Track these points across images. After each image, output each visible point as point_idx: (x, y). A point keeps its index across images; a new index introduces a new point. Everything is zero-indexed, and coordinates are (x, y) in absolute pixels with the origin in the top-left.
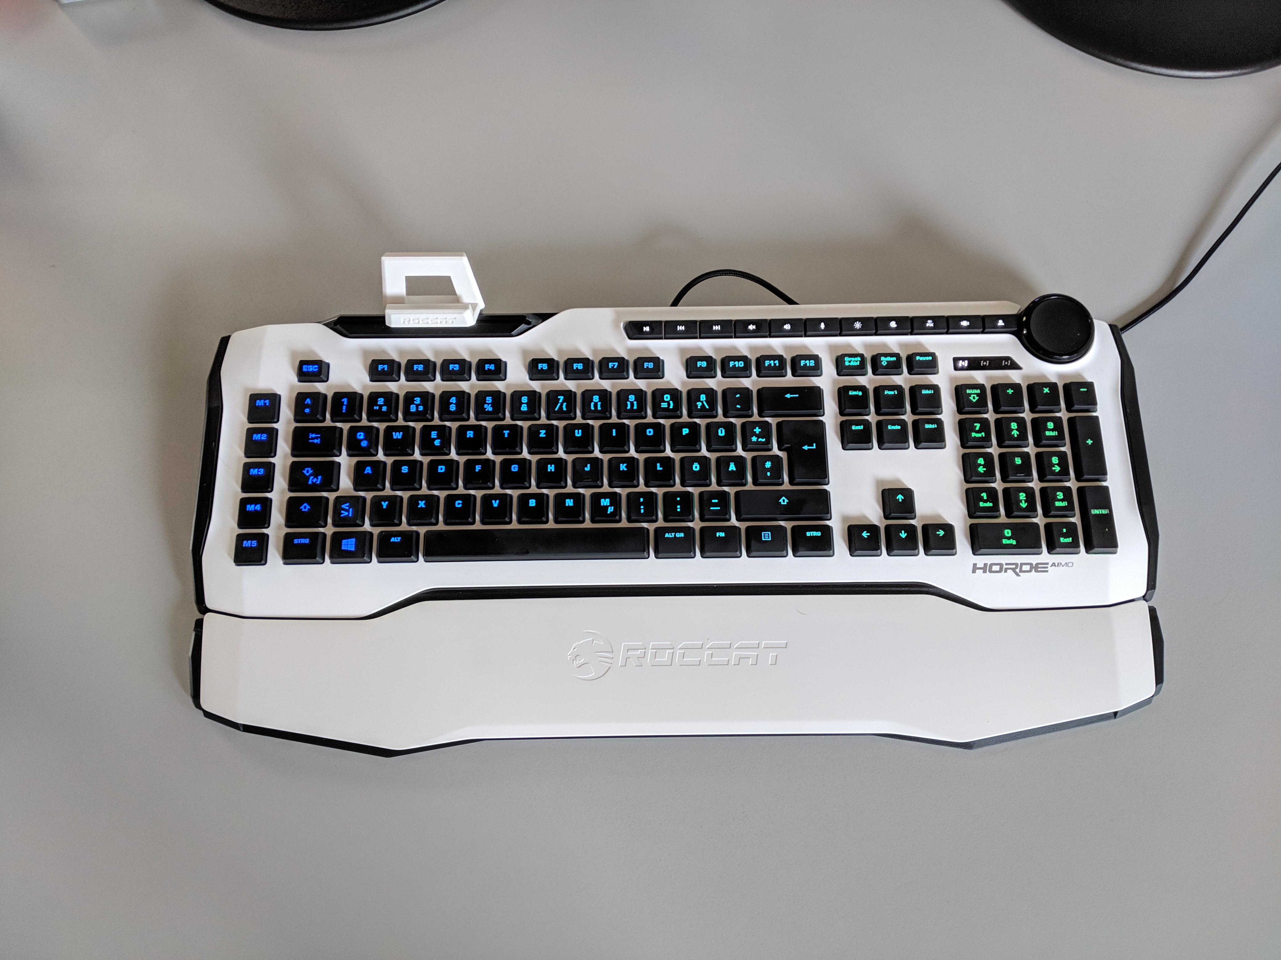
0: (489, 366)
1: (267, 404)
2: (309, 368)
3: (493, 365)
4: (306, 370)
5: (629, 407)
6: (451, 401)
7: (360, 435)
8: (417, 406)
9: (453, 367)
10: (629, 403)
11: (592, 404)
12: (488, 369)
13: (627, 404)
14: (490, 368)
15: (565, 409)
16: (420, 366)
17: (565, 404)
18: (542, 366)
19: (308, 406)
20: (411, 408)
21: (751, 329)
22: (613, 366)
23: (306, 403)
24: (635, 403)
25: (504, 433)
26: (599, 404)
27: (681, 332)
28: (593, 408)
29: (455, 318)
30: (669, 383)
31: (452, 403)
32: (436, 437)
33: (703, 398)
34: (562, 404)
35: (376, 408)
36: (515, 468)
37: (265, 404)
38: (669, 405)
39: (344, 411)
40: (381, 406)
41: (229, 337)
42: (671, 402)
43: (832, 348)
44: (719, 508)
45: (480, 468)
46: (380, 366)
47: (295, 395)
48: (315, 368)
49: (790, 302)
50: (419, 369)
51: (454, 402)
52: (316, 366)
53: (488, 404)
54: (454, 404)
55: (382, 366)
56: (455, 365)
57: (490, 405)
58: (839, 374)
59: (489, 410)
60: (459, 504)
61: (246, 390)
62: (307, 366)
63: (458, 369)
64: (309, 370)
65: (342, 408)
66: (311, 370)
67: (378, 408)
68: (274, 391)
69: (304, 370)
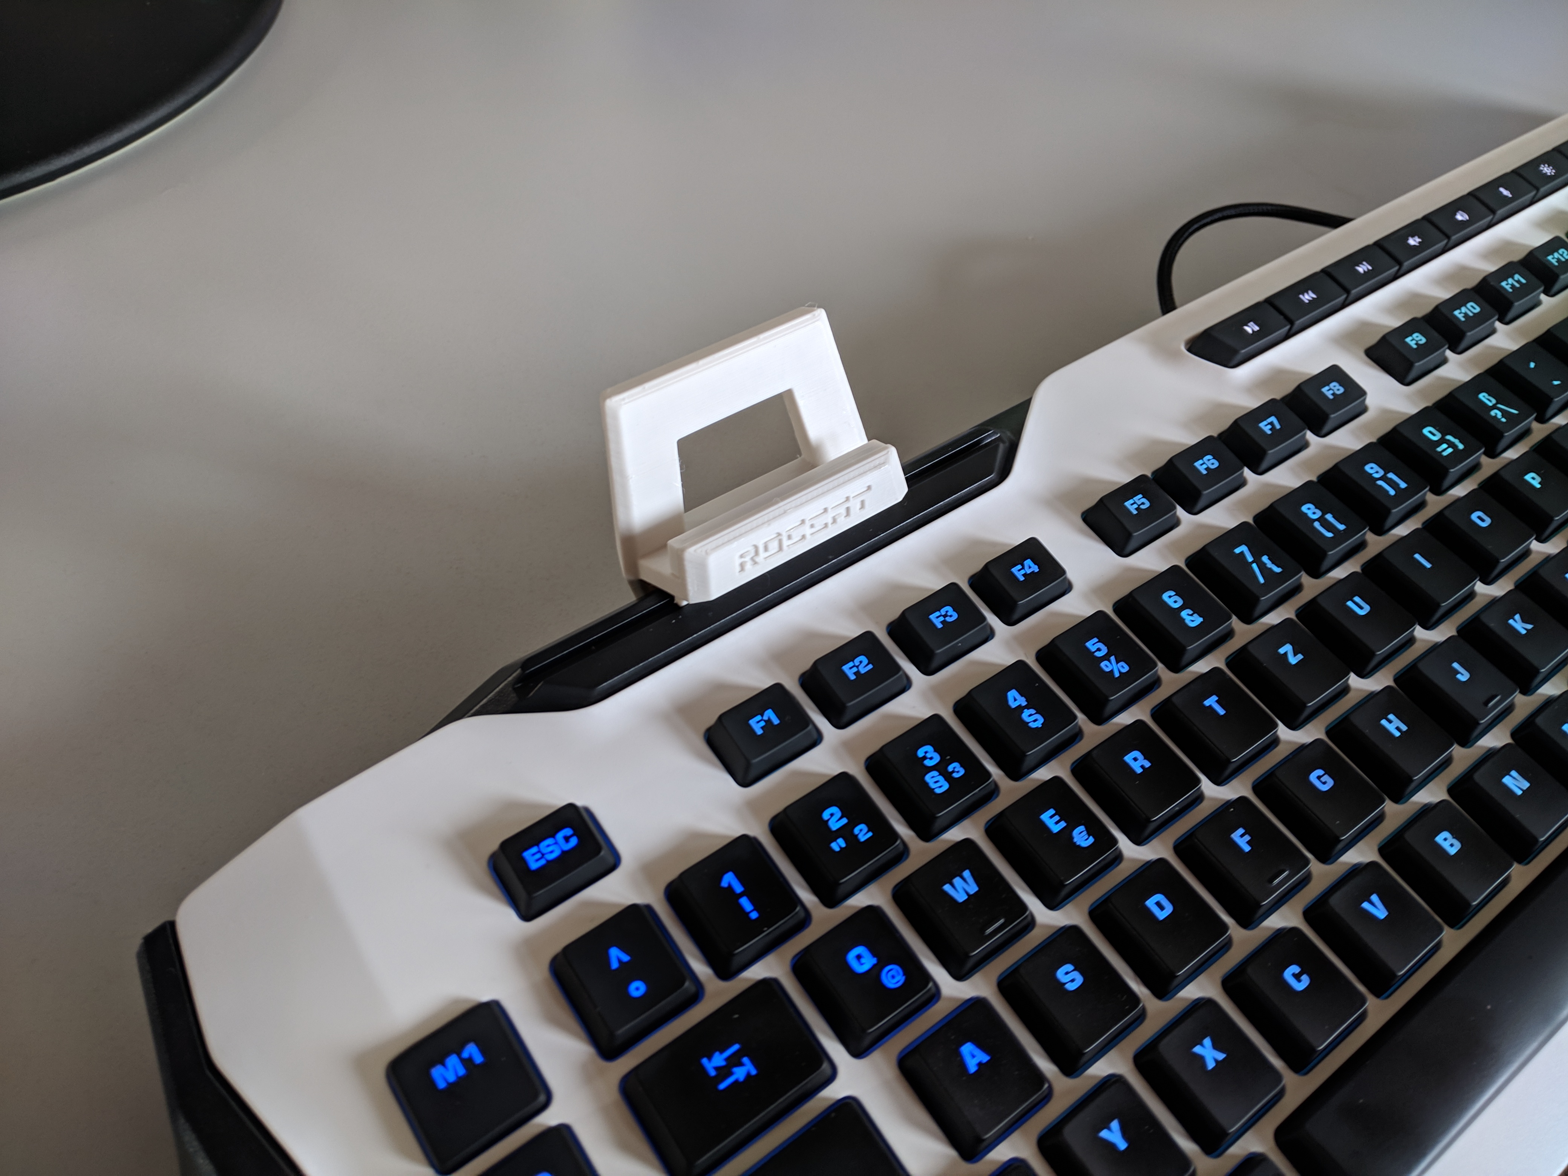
0: (1023, 568)
1: (470, 1062)
2: (544, 851)
3: (1028, 562)
5: (1392, 492)
6: (1013, 705)
7: (859, 957)
8: (941, 768)
9: (942, 619)
10: (1380, 483)
11: (1317, 525)
12: (1024, 575)
13: (1380, 486)
14: (1029, 571)
15: (1277, 570)
16: (857, 661)
17: (1265, 559)
18: (1135, 503)
19: (627, 973)
20: (933, 786)
21: (1417, 244)
22: (1269, 427)
26: (1329, 517)
27: (1315, 303)
30: (1386, 412)
31: (1020, 709)
32: (1063, 824)
33: (1487, 401)
38: (1451, 445)
40: (846, 832)
41: (171, 925)
42: (1450, 438)
45: (1247, 838)
48: (567, 839)
50: (863, 671)
51: (1022, 702)
52: (568, 832)
54: (1027, 707)
55: (759, 718)
56: (943, 611)
57: (1113, 658)
59: (1124, 671)
60: (1297, 977)
62: (534, 850)
63: (955, 616)
65: (741, 908)
67: (841, 842)
68: (466, 1001)
69: (534, 866)
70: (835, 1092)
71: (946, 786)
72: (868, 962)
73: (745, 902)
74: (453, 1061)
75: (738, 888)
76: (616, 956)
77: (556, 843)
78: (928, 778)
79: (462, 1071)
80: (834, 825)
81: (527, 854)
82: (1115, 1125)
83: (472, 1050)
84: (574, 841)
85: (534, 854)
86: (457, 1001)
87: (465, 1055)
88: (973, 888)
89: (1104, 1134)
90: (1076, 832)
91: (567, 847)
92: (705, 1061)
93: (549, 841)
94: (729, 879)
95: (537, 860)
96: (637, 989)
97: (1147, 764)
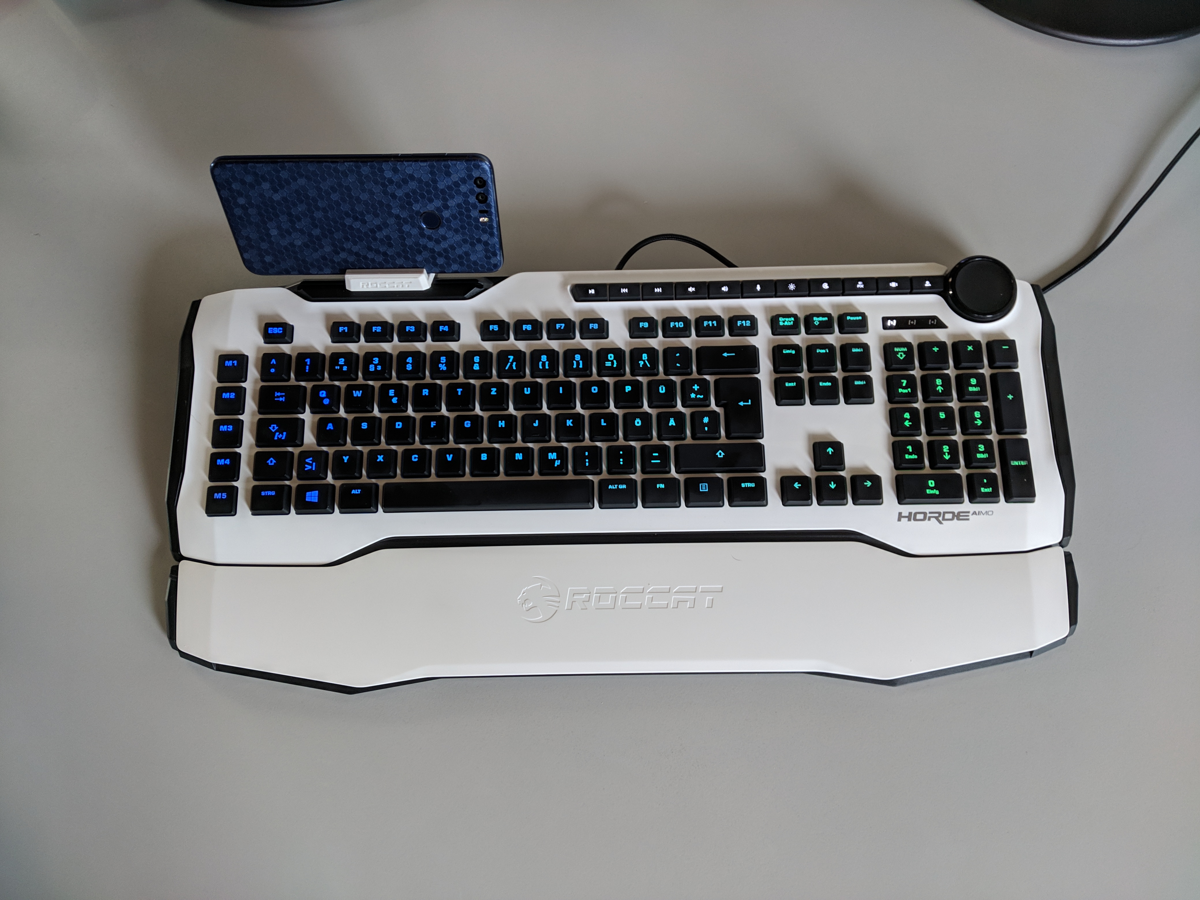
0: (443, 328)
1: (235, 365)
2: (274, 330)
3: (447, 327)
4: (272, 332)
5: (575, 366)
6: (407, 361)
7: (323, 393)
8: (376, 365)
9: (409, 329)
10: (575, 362)
11: (541, 363)
12: (443, 330)
13: (573, 363)
14: (444, 329)
15: (514, 368)
16: (378, 328)
17: (514, 363)
18: (493, 327)
19: (273, 366)
20: (370, 368)
21: (691, 291)
22: (560, 327)
23: (272, 363)
24: (581, 362)
25: (458, 391)
26: (547, 363)
27: (624, 294)
28: (541, 367)
29: (411, 282)
30: (613, 343)
31: (408, 363)
32: (393, 395)
33: (645, 357)
34: (512, 363)
35: (337, 367)
36: (468, 424)
37: (233, 364)
38: (613, 363)
39: (307, 371)
40: (341, 366)
41: (200, 301)
42: (615, 361)
43: (767, 309)
44: (659, 461)
45: (435, 425)
46: (340, 328)
47: (261, 355)
48: (280, 330)
49: (730, 265)
50: (378, 331)
51: (411, 362)
52: (281, 329)
53: (443, 364)
54: (410, 364)
55: (343, 328)
56: (411, 327)
58: (773, 334)
59: (444, 369)
60: (415, 458)
61: (216, 351)
62: (272, 328)
63: (414, 330)
64: (274, 332)
65: (306, 368)
66: (276, 332)
67: (339, 367)
68: (242, 352)
69: (270, 332)
70: (301, 416)
71: (373, 370)
72: (324, 395)
73: (307, 367)
74: (231, 362)
75: (308, 363)
76: (274, 361)
77: (277, 330)
78: (371, 366)
79: (231, 365)
80: (340, 363)
81: (270, 329)
82: (347, 457)
83: (235, 362)
84: (281, 332)
85: (271, 329)
86: (240, 351)
87: (234, 362)
88: (359, 395)
89: (344, 457)
90: (394, 398)
91: (279, 332)
92: (276, 393)
93: (276, 329)
94: (308, 360)
95: (271, 331)
96: (273, 370)
97: (427, 394)
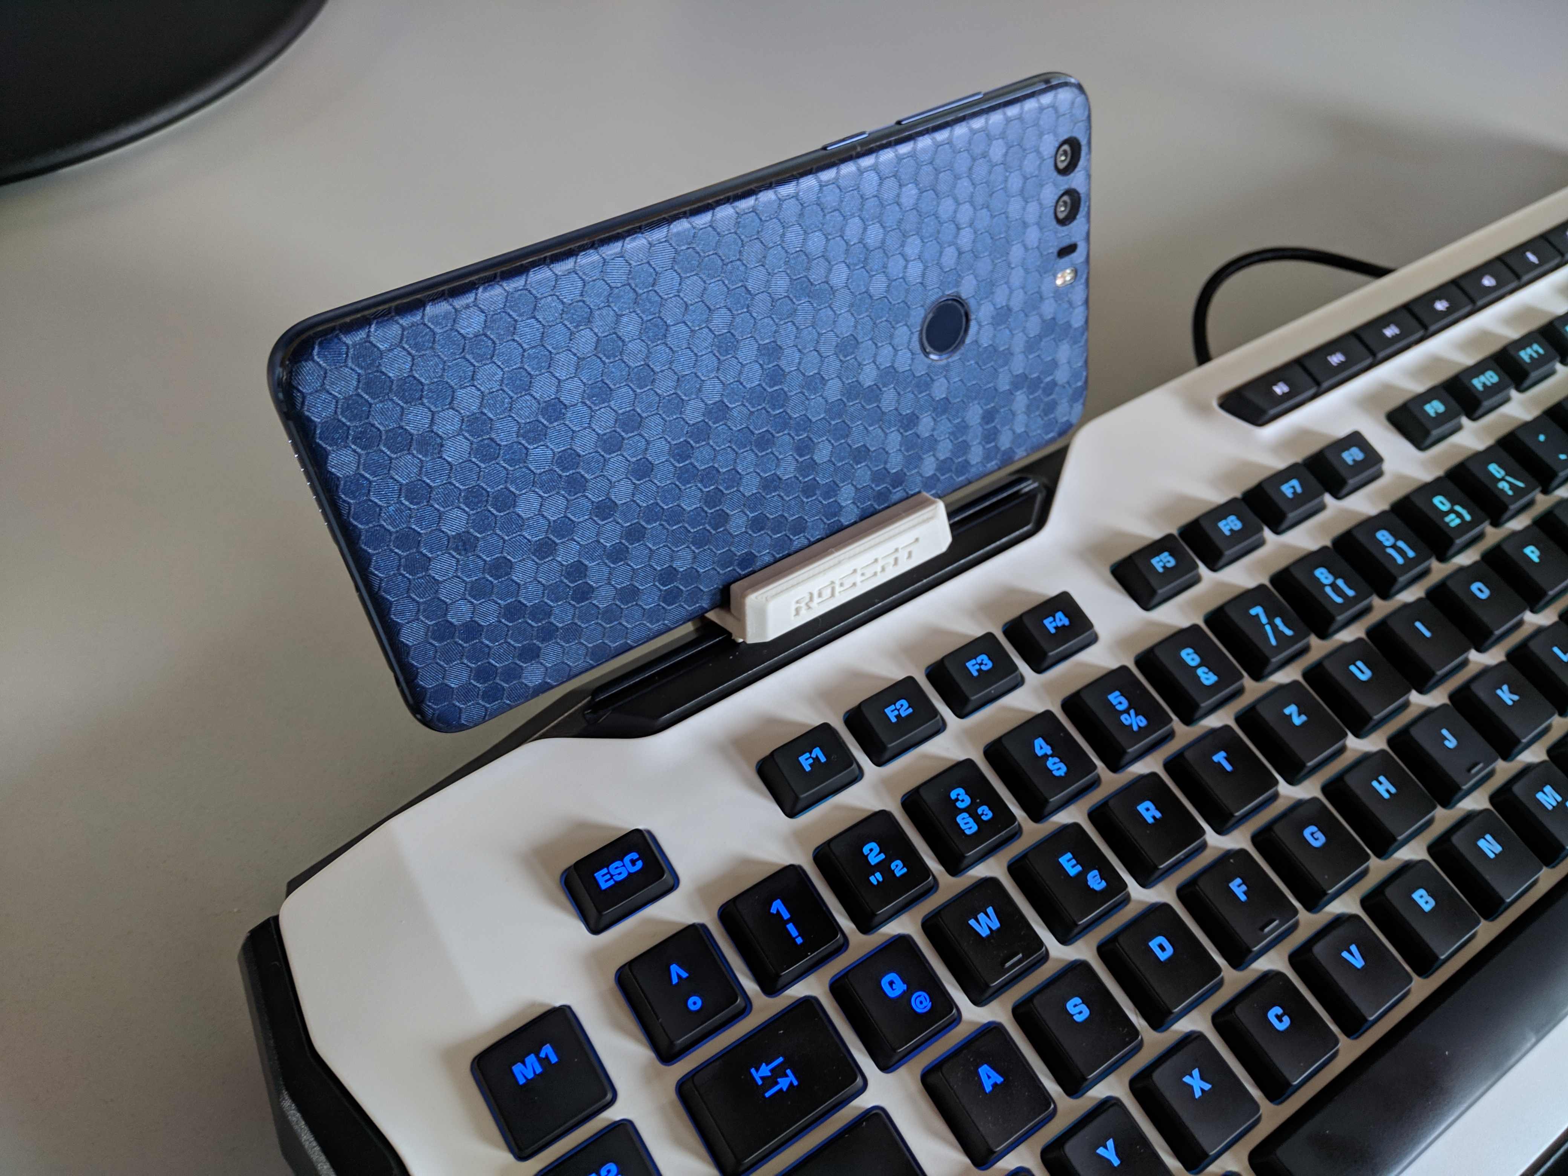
0: (1055, 620)
1: (554, 1059)
3: (1059, 615)
4: (612, 882)
5: (1400, 560)
6: (1039, 753)
7: (891, 983)
8: (971, 811)
9: (977, 667)
10: (1391, 551)
11: (1328, 590)
12: (1056, 628)
14: (1060, 624)
15: (1289, 632)
16: (898, 705)
17: (1278, 621)
18: (1161, 561)
20: (963, 826)
21: (1444, 307)
22: (1292, 490)
24: (1401, 544)
25: (1219, 763)
26: (1340, 583)
27: (1342, 366)
28: (1339, 600)
31: (1046, 756)
32: (1079, 868)
33: (1499, 472)
35: (876, 878)
36: (1315, 836)
38: (1459, 515)
39: (799, 941)
41: (276, 919)
42: (1458, 508)
45: (1244, 888)
46: (802, 759)
47: (610, 978)
48: (633, 862)
50: (904, 714)
51: (1048, 750)
52: (634, 856)
53: (1127, 711)
54: (1052, 756)
55: (807, 755)
56: (979, 660)
57: (1132, 712)
60: (1278, 1017)
62: (605, 871)
63: (989, 665)
64: (618, 878)
66: (624, 875)
67: (878, 876)
69: (604, 886)
70: (864, 1102)
71: (975, 828)
72: (900, 988)
73: (790, 927)
74: (531, 1059)
75: (786, 915)
76: (676, 972)
77: (624, 866)
78: (959, 819)
79: (539, 1070)
80: (874, 860)
81: (598, 875)
82: (1110, 1143)
83: (547, 1050)
84: (639, 864)
85: (604, 875)
86: (533, 1005)
87: (542, 1055)
89: (1100, 1151)
90: (1090, 876)
92: (753, 1071)
93: (618, 864)
95: (606, 881)
96: (695, 1003)
97: (1158, 815)
